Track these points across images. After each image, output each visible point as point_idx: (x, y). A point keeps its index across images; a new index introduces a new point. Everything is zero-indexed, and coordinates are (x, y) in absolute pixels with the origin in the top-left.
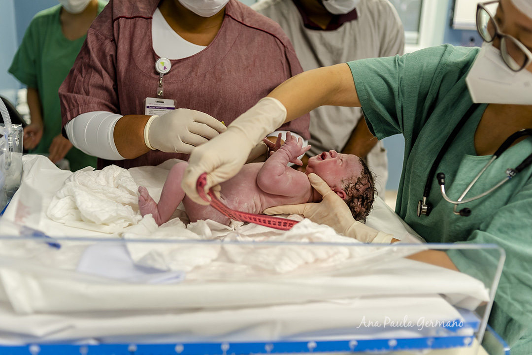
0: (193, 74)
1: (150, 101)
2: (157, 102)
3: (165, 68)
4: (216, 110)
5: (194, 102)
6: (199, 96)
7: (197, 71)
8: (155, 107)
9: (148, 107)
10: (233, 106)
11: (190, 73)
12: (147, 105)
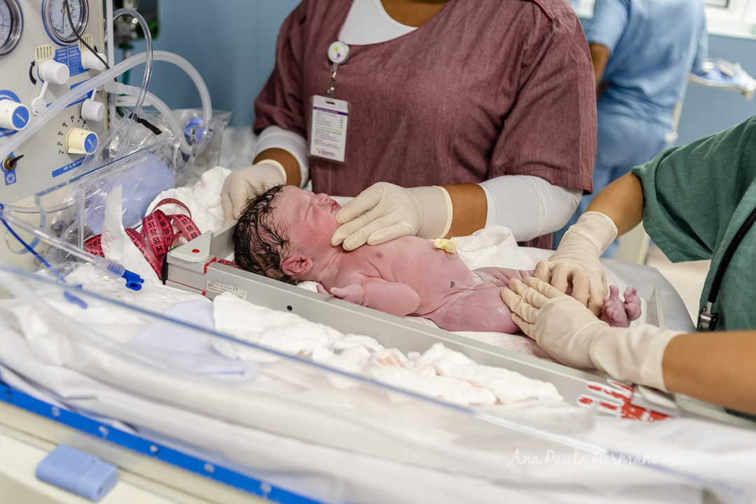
0: (380, 66)
1: (318, 101)
2: (328, 102)
3: (339, 55)
4: (403, 120)
5: (377, 107)
6: (382, 98)
7: (387, 62)
8: (324, 110)
9: (315, 108)
10: (428, 116)
11: (377, 64)
12: (315, 105)
